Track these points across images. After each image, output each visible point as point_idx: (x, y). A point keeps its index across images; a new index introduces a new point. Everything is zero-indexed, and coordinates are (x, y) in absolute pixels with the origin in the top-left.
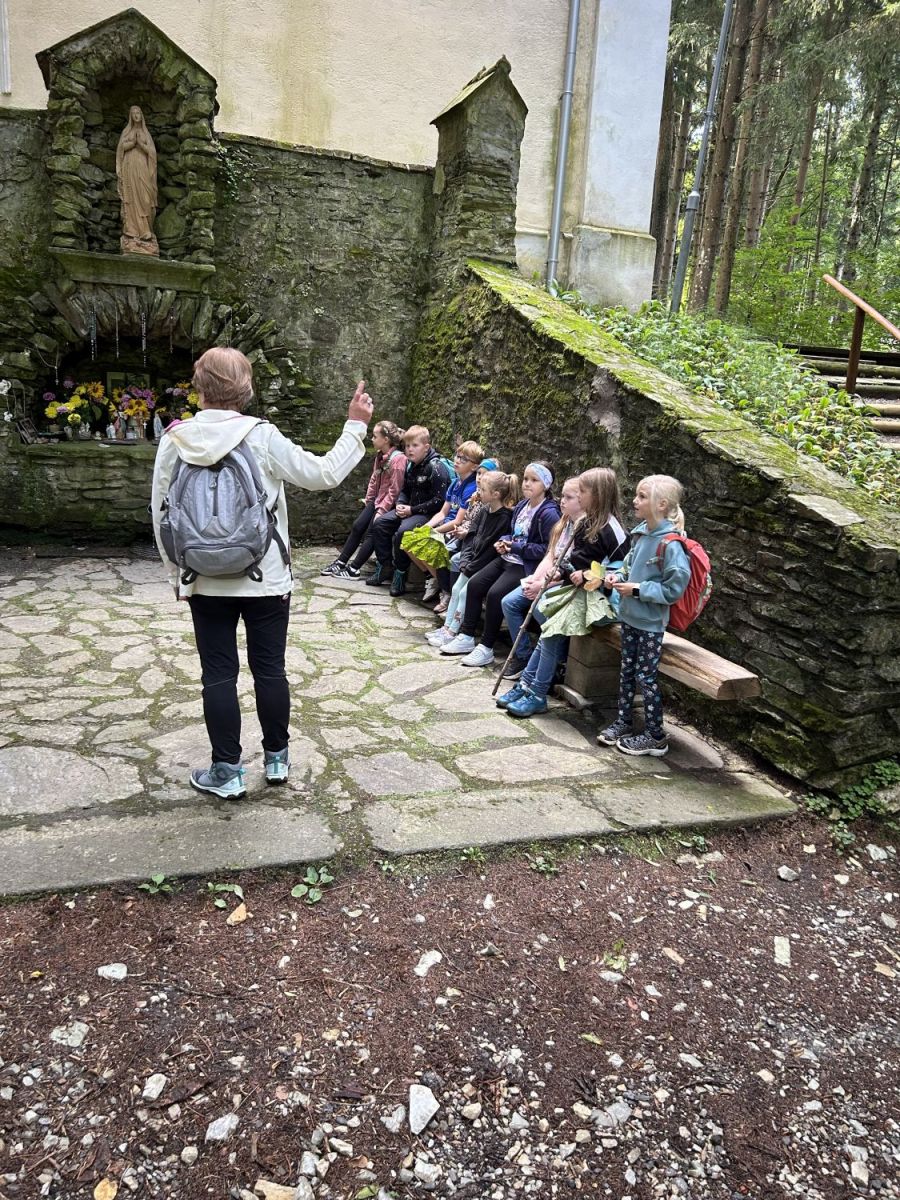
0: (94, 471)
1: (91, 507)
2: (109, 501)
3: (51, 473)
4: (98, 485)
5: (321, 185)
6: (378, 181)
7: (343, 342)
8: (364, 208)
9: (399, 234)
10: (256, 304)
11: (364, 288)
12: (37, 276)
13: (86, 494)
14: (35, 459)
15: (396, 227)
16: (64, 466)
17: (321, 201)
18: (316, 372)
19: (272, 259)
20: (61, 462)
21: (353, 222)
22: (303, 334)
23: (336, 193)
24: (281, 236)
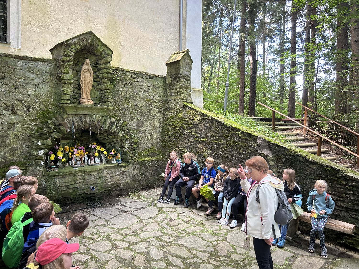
0: (72, 178)
1: (71, 191)
2: (77, 188)
3: (57, 181)
4: (73, 183)
5: (138, 81)
6: (152, 80)
7: (145, 126)
8: (149, 88)
9: (158, 95)
10: (121, 117)
11: (150, 110)
12: (54, 113)
13: (69, 187)
14: (52, 177)
15: (157, 92)
16: (62, 178)
17: (138, 86)
18: (138, 136)
19: (125, 103)
20: (61, 177)
21: (146, 92)
22: (134, 125)
23: (142, 83)
24: (127, 96)
